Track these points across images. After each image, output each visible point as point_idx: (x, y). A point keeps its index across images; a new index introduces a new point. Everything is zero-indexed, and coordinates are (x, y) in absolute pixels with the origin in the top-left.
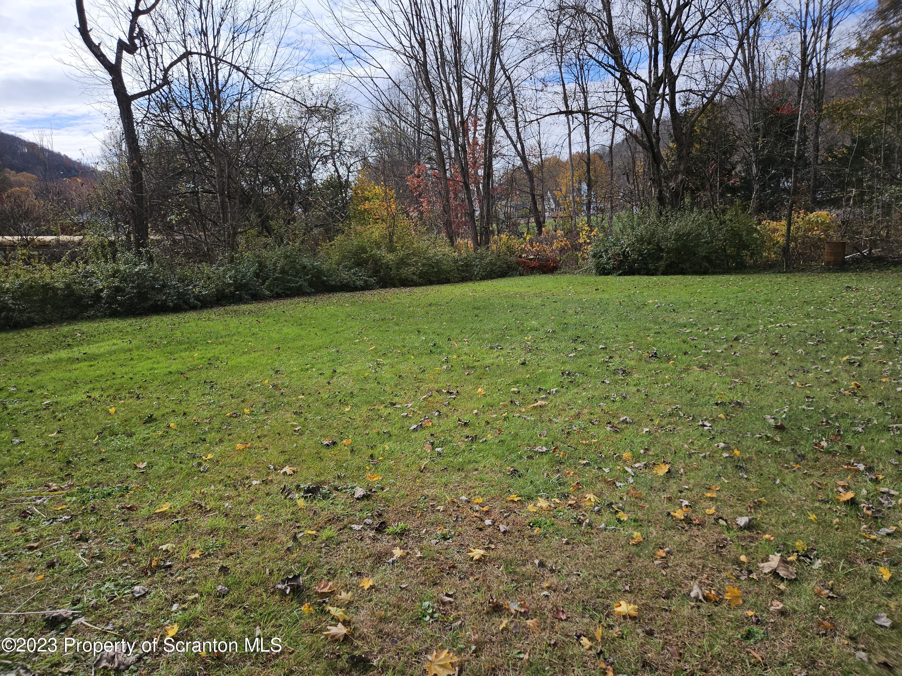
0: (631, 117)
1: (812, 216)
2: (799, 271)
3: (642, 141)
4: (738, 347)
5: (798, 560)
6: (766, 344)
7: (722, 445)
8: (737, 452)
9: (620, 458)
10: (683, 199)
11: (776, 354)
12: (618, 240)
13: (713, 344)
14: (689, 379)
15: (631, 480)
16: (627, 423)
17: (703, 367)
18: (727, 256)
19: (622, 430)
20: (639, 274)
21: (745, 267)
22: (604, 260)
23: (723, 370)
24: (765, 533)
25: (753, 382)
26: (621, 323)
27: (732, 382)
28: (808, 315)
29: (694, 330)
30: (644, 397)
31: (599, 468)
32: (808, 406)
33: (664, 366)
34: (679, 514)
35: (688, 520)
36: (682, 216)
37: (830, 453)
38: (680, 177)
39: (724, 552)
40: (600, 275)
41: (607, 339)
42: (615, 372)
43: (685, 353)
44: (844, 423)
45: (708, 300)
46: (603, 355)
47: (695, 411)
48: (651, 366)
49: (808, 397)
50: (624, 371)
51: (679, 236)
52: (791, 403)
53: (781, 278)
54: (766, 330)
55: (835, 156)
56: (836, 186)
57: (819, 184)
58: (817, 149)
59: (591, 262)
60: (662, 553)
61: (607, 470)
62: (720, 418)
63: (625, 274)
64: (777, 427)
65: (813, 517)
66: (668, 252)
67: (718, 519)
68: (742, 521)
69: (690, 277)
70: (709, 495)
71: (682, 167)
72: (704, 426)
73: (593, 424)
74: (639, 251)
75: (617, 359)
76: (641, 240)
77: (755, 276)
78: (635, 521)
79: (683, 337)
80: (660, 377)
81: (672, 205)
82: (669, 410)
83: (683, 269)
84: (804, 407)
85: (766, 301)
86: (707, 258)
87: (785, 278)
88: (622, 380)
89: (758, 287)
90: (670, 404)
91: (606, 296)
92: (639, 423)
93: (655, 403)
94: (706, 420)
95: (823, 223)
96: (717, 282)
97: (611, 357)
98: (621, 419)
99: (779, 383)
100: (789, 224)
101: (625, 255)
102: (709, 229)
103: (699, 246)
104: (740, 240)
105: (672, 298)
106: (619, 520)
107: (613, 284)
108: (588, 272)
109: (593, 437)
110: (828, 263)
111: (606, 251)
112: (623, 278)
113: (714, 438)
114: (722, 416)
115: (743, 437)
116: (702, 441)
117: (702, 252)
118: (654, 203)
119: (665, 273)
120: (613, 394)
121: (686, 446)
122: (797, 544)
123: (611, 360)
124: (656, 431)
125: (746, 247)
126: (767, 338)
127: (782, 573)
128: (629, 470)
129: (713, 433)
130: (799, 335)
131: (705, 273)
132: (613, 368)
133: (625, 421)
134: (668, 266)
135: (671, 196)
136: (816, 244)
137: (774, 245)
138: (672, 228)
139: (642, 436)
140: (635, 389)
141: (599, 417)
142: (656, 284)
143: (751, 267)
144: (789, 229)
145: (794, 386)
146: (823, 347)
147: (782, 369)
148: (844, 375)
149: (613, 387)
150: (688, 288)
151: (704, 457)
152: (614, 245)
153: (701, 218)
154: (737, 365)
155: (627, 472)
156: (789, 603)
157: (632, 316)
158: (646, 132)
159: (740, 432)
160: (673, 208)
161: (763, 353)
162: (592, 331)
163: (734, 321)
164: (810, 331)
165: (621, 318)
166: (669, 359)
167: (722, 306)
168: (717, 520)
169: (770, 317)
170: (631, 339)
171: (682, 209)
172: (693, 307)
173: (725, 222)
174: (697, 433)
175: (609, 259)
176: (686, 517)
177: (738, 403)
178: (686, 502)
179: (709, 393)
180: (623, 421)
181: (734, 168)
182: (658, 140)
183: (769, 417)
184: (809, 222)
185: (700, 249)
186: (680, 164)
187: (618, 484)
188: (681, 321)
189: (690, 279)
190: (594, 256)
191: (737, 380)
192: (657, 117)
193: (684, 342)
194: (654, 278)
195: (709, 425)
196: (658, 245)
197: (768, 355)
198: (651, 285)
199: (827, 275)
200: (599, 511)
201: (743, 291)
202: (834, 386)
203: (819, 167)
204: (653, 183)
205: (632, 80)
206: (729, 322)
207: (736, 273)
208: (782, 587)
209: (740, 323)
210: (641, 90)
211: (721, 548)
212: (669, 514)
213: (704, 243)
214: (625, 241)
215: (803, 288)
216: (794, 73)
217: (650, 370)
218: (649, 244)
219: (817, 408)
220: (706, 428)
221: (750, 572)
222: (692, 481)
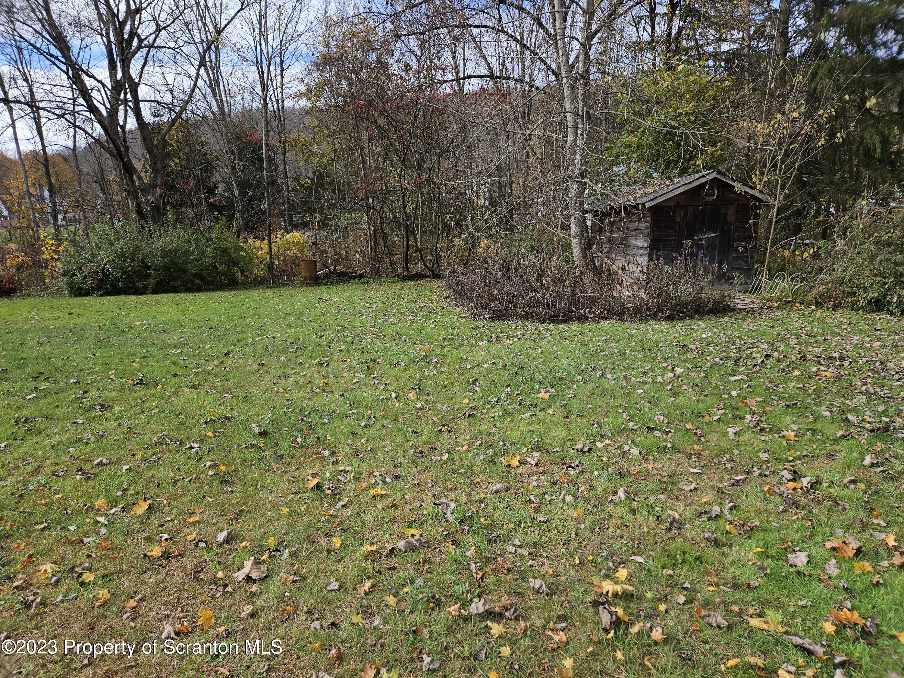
0: (91, 119)
1: (289, 236)
2: (284, 286)
3: (109, 148)
4: (229, 362)
5: (270, 557)
6: (254, 356)
7: (209, 463)
8: (223, 468)
9: (92, 508)
10: (164, 214)
11: (263, 364)
12: (94, 256)
13: (203, 362)
14: (178, 402)
15: (104, 531)
16: (103, 465)
17: (194, 387)
18: (218, 273)
19: (96, 475)
20: (126, 293)
21: (237, 283)
22: (79, 278)
23: (214, 387)
24: (242, 541)
25: (241, 395)
26: (99, 351)
27: (222, 398)
28: (289, 326)
29: (185, 350)
30: (126, 430)
31: (63, 528)
32: (288, 408)
33: (151, 392)
34: (157, 551)
35: (166, 555)
36: (166, 232)
37: (303, 447)
38: (158, 191)
39: (202, 575)
40: (76, 296)
41: (81, 371)
42: (91, 409)
43: (175, 375)
44: (315, 417)
45: (200, 318)
46: (74, 390)
47: (183, 435)
48: (136, 395)
49: (288, 400)
50: (102, 406)
51: (165, 254)
52: (274, 407)
53: (268, 293)
54: (254, 343)
55: (302, 185)
56: (306, 211)
57: (293, 208)
58: (286, 177)
59: (63, 282)
60: (132, 603)
61: (72, 528)
62: (209, 437)
63: (108, 293)
64: (260, 434)
65: (285, 510)
66: (155, 270)
67: (197, 543)
68: (222, 536)
69: (182, 295)
70: (192, 520)
71: (159, 181)
72: (192, 448)
73: (58, 476)
74: (122, 268)
75: (94, 393)
76: (122, 256)
77: (247, 291)
78: (103, 577)
79: (174, 359)
80: (147, 404)
81: (154, 219)
82: (155, 439)
83: (175, 287)
84: (285, 409)
85: (255, 315)
86: (198, 275)
87: (271, 293)
88: (100, 416)
89: (248, 302)
90: (156, 433)
91: (81, 321)
92: (119, 462)
93: (140, 434)
94: (193, 442)
95: (298, 243)
96: (210, 299)
97: (85, 392)
98: (95, 462)
99: (265, 391)
100: (270, 243)
101: (106, 274)
102: (197, 246)
103: (187, 263)
104: (230, 257)
105: (162, 318)
106: (82, 584)
107: (92, 306)
108: (59, 293)
109: (57, 492)
110: (305, 279)
111: (80, 268)
112: (104, 299)
113: (201, 459)
114: (210, 434)
115: (230, 451)
116: (189, 465)
117: (193, 269)
118: (134, 216)
119: (155, 292)
120: (87, 435)
121: (172, 474)
122: (269, 541)
123: (85, 395)
124: (139, 466)
125: (236, 264)
126: (254, 350)
127: (254, 576)
128: (102, 519)
129: (200, 453)
130: (282, 344)
131: (199, 290)
132: (89, 404)
133: (101, 464)
134: (157, 284)
135: (152, 210)
136: (295, 262)
137: (261, 262)
138: (157, 244)
139: (122, 476)
140: (116, 424)
141: (67, 466)
142: (144, 304)
143: (242, 283)
144: (270, 248)
145: (277, 392)
146: (300, 353)
147: (268, 378)
148: (316, 375)
149: (87, 426)
150: (180, 307)
151: (191, 481)
152: (89, 261)
153: (186, 235)
154: (227, 380)
155: (99, 522)
156: (259, 603)
157: (115, 341)
158: (110, 138)
159: (227, 447)
160: (155, 222)
161: (251, 364)
162: (60, 363)
163: (225, 337)
164: (290, 340)
165: (99, 344)
166: (156, 383)
167: (214, 323)
168: (196, 545)
169: (258, 330)
170: (113, 367)
171: (165, 224)
172: (185, 326)
173: (212, 240)
174: (184, 458)
175: (85, 277)
176: (165, 552)
177: (227, 418)
178: (166, 536)
179: (198, 413)
180: (98, 464)
181: (217, 187)
182: (127, 148)
183: (254, 425)
184: (288, 242)
185: (189, 266)
186: (156, 177)
187: (86, 540)
188: (171, 341)
189: (182, 297)
190: (65, 274)
191: (226, 395)
192: (121, 123)
193: (174, 363)
194: (143, 298)
195: (196, 446)
196: (143, 261)
197: (256, 366)
198: (139, 305)
199: (306, 288)
200: (58, 580)
201: (234, 307)
202: (310, 386)
203: (290, 194)
204: (129, 195)
205: (84, 77)
206: (220, 338)
207: (229, 290)
208: (254, 588)
209: (231, 338)
210: (99, 91)
211: (199, 572)
212: (145, 555)
213: (193, 260)
214: (103, 257)
215: (286, 301)
216: (257, 104)
217: (135, 399)
218: (133, 260)
219: (295, 408)
220: (193, 450)
221: (226, 586)
222: (174, 511)
